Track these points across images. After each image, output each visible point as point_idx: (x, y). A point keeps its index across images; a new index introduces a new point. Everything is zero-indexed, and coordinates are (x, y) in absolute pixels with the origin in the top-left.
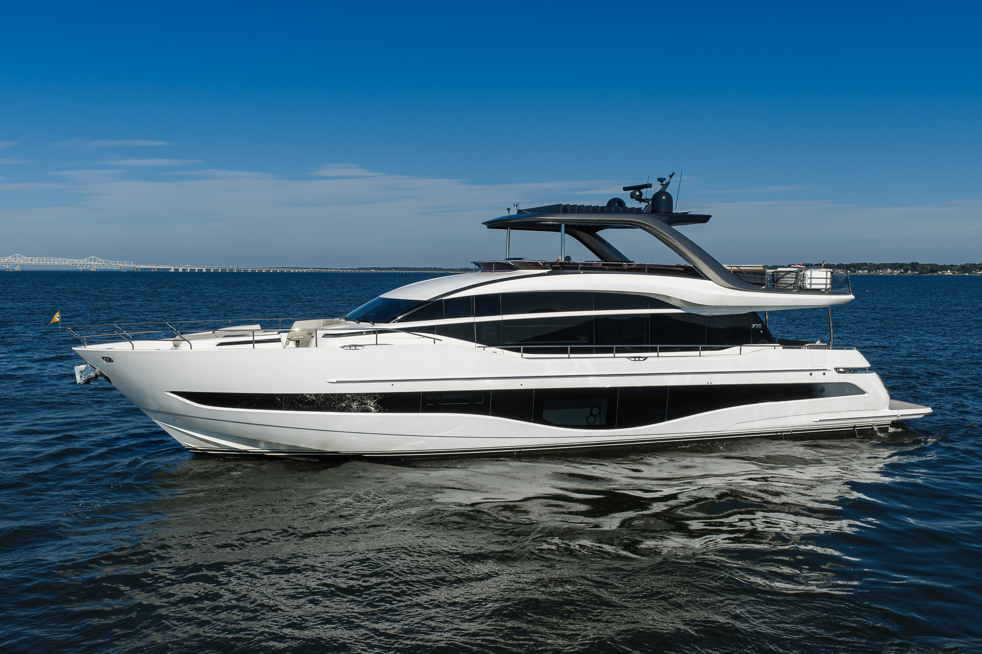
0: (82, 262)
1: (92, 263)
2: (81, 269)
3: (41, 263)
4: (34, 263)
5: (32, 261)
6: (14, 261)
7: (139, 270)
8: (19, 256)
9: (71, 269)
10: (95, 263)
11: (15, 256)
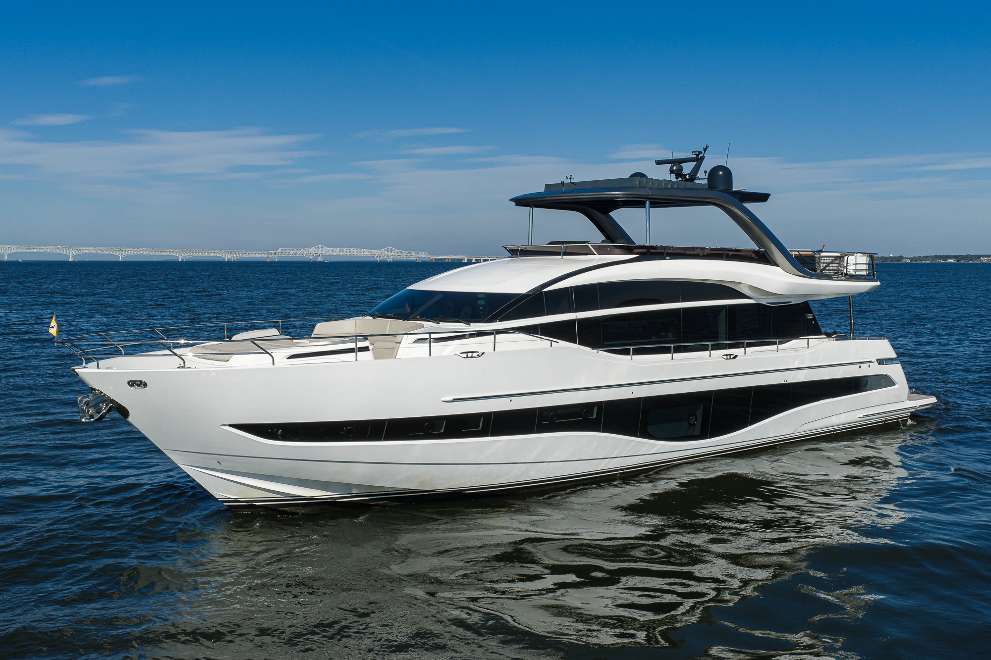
0: (379, 252)
1: (389, 253)
2: (378, 259)
3: (342, 253)
4: (335, 253)
5: (333, 252)
6: (316, 252)
7: (434, 261)
8: (322, 247)
9: (371, 259)
10: (392, 254)
11: (318, 247)
